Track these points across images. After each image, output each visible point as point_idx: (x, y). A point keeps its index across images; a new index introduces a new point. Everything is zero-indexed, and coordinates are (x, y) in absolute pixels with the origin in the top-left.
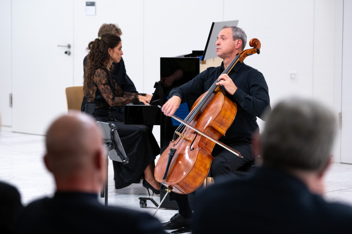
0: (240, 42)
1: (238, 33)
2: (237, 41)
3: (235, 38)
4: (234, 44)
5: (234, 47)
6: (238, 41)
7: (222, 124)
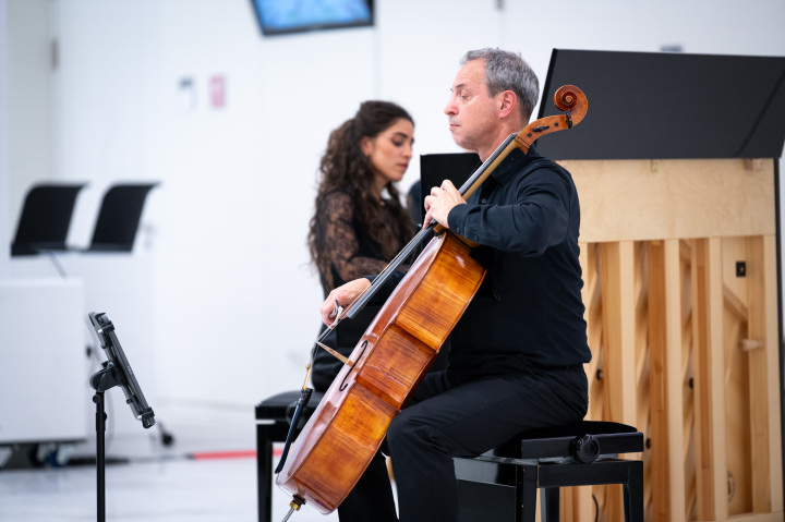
0: (510, 98)
1: (502, 75)
2: (501, 96)
3: (494, 89)
4: (494, 105)
5: (495, 115)
6: (506, 95)
7: (429, 318)
